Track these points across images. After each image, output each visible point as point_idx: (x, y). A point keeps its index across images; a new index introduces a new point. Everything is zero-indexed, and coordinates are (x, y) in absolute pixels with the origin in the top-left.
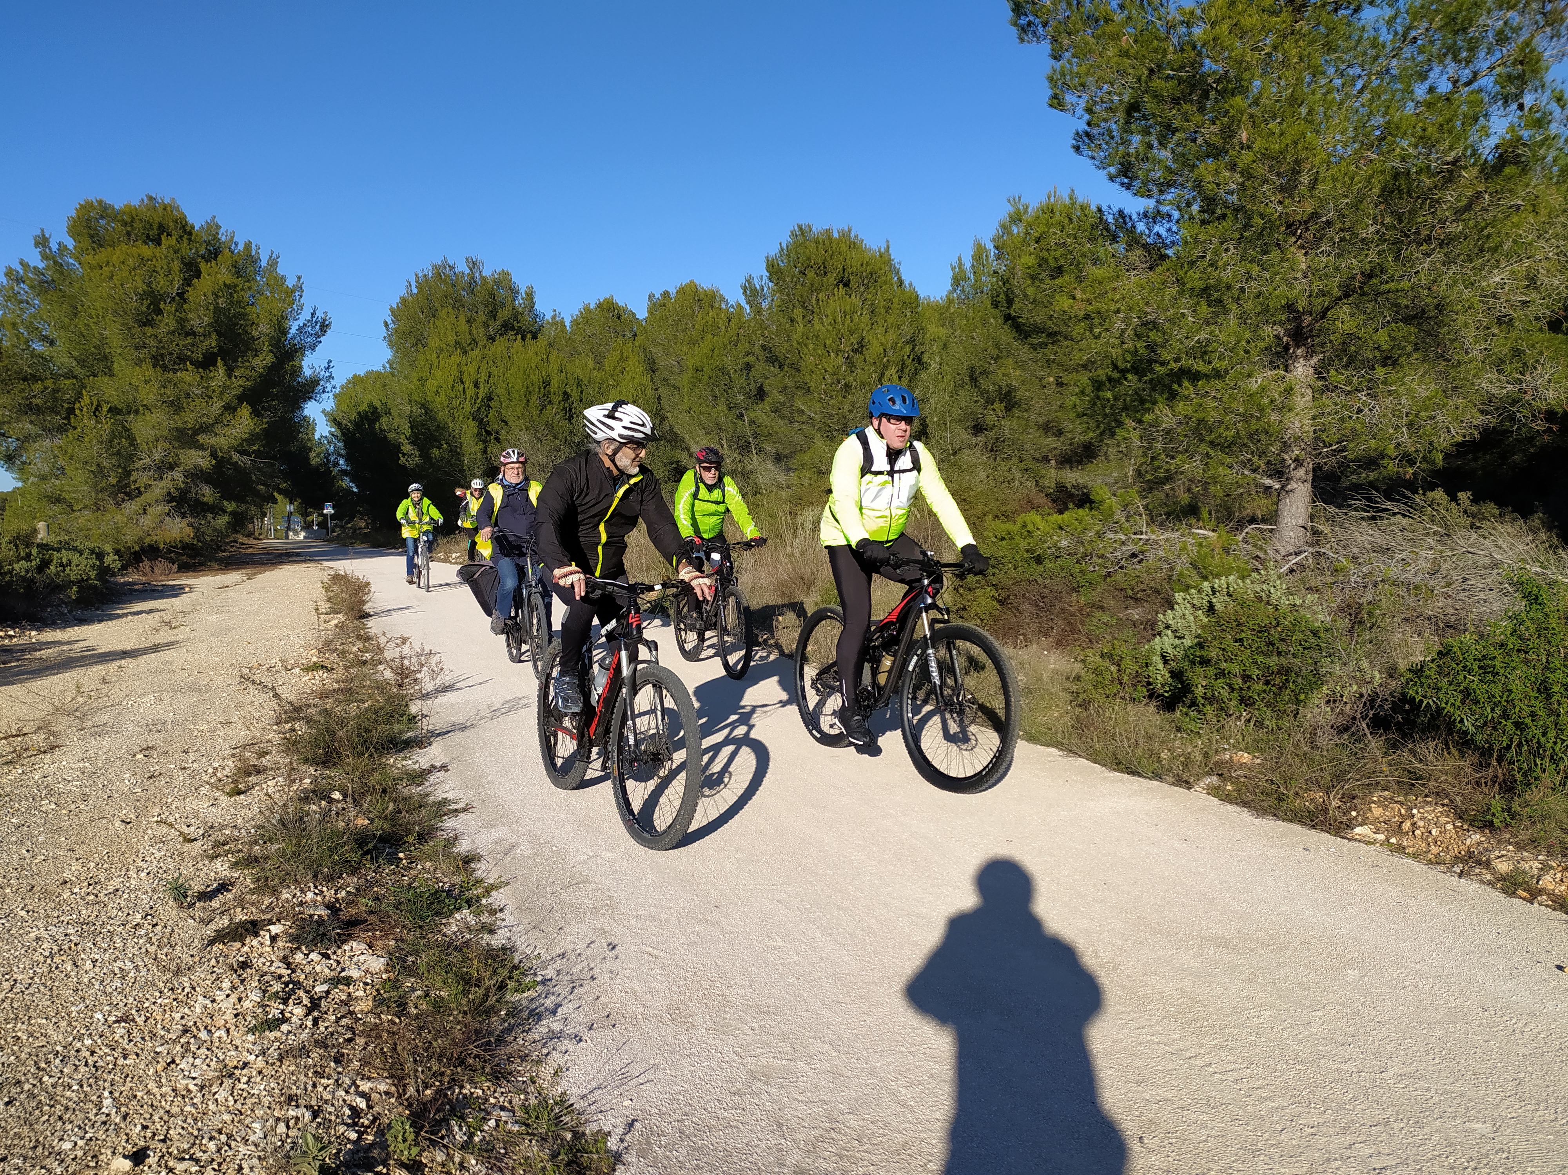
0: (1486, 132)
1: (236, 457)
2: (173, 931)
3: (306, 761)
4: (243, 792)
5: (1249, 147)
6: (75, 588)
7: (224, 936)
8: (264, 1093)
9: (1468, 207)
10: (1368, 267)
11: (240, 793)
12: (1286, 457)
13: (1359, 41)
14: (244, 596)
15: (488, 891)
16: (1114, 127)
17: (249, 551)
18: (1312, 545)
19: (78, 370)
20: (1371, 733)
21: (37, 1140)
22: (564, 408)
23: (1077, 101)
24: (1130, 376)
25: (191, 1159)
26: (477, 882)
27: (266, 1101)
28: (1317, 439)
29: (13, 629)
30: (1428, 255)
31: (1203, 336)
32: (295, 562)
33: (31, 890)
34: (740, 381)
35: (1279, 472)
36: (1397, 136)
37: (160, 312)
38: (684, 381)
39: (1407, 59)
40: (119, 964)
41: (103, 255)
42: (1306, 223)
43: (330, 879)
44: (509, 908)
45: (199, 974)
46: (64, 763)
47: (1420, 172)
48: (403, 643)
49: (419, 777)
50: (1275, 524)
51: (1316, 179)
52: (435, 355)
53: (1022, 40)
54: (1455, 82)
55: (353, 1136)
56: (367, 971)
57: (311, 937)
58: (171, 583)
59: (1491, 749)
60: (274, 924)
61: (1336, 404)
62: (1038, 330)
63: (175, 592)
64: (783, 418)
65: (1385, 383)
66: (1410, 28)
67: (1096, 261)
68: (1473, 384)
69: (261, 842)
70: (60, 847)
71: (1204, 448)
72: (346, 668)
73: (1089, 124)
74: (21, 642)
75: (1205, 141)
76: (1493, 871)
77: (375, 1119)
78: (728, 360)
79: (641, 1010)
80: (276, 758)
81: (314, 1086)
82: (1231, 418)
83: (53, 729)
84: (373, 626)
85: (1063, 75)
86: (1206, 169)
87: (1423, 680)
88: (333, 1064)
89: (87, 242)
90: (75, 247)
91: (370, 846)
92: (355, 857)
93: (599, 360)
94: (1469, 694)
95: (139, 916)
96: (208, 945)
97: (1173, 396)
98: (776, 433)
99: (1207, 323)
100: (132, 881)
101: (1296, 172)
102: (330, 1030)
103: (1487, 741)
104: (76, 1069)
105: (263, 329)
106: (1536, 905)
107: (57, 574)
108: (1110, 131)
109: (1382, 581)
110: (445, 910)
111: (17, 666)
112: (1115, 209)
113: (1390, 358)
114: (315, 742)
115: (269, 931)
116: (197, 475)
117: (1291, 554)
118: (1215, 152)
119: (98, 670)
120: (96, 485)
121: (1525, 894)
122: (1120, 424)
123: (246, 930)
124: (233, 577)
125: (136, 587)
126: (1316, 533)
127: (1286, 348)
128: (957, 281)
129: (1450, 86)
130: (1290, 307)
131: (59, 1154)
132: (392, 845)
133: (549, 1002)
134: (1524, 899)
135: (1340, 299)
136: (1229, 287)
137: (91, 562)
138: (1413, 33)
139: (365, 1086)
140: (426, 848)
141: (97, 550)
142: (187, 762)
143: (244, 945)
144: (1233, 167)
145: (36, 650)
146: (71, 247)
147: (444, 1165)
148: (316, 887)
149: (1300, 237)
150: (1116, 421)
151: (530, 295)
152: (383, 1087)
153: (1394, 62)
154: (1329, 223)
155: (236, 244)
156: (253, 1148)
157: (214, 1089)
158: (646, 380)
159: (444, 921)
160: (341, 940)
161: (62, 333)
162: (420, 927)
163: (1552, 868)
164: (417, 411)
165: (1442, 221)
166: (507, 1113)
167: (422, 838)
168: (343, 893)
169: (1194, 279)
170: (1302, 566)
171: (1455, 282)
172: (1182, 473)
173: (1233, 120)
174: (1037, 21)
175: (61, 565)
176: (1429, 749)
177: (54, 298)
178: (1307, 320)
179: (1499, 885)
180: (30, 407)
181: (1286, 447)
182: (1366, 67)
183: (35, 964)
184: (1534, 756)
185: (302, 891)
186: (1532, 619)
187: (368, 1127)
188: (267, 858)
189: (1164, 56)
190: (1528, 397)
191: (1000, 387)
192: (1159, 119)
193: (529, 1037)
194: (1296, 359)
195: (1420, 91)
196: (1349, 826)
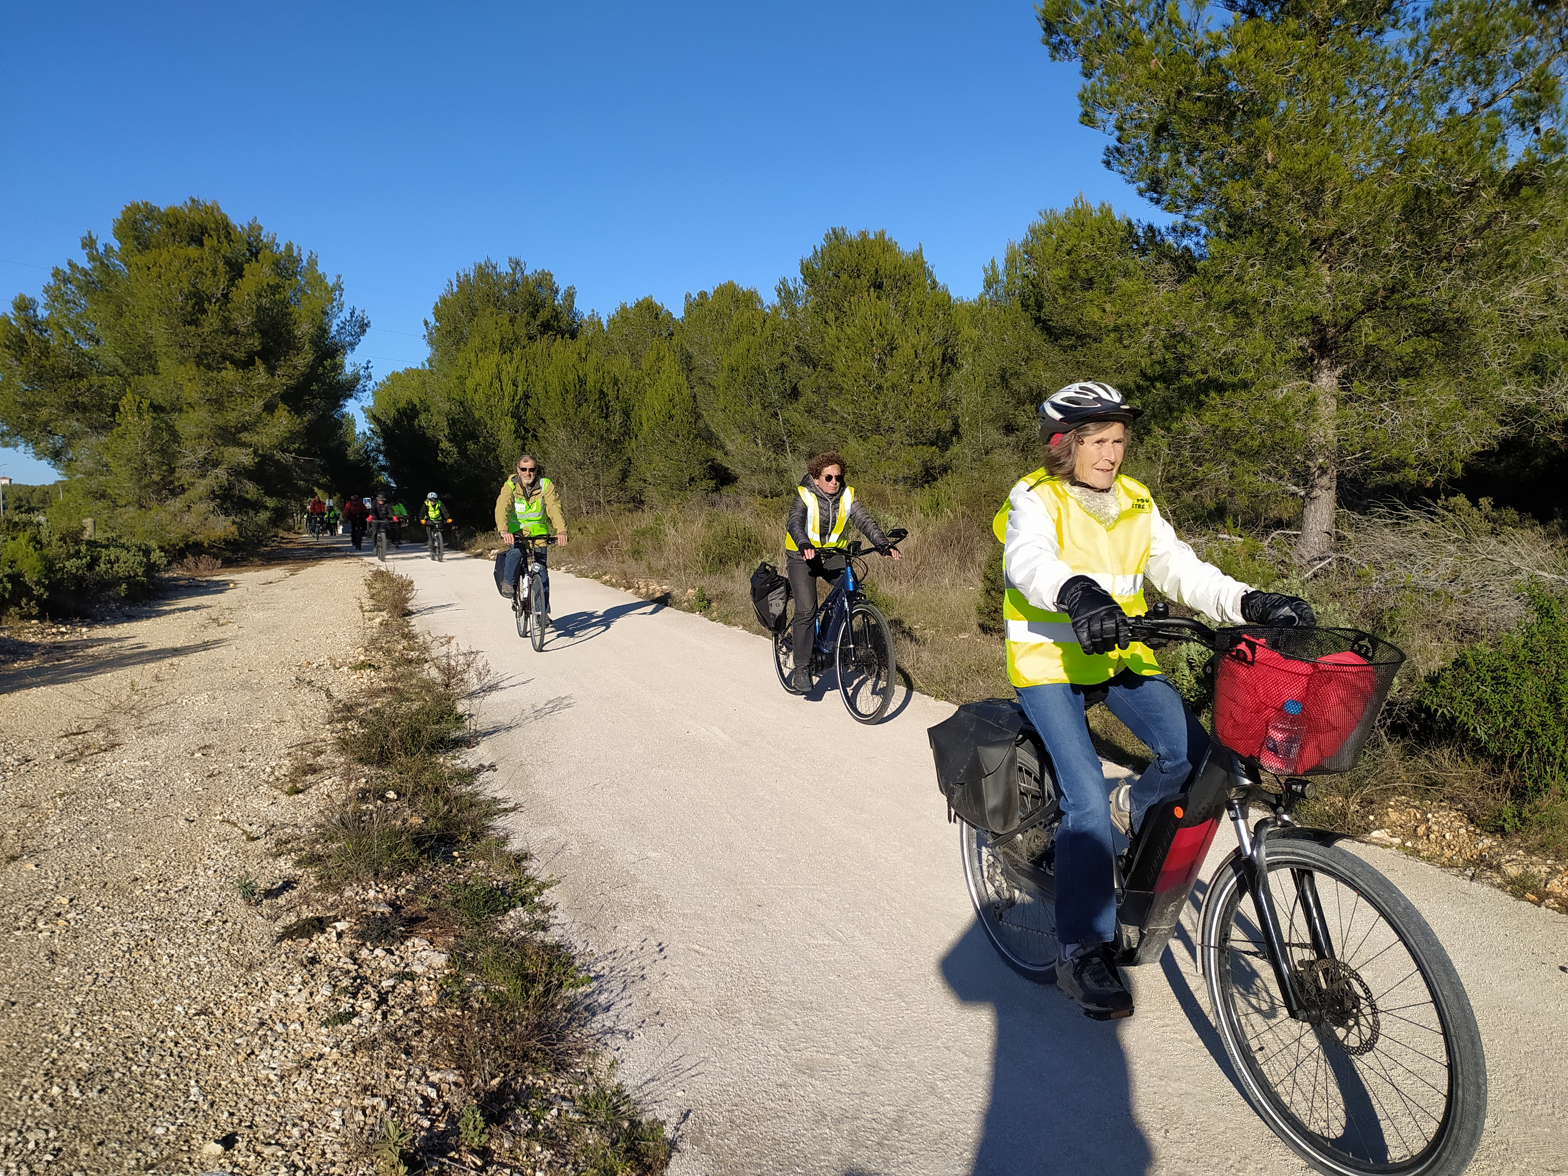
0: (1503, 155)
1: (278, 455)
2: (243, 927)
3: (361, 760)
4: (301, 791)
5: (1275, 167)
6: (124, 586)
7: (292, 933)
8: (341, 1083)
9: (1488, 225)
10: (1390, 283)
11: (298, 792)
12: (1311, 464)
13: (1382, 63)
14: (289, 592)
15: (540, 890)
16: (1143, 142)
17: (290, 546)
18: (1337, 550)
19: (123, 368)
20: (1389, 740)
21: (131, 1126)
22: (600, 407)
23: (1109, 118)
24: (1158, 385)
25: (277, 1144)
26: (529, 880)
27: (343, 1090)
28: (1340, 448)
29: (65, 625)
30: (1448, 271)
31: (1229, 348)
32: (335, 557)
33: (104, 887)
34: (774, 380)
35: (1304, 478)
36: (1417, 157)
37: (204, 311)
38: (719, 380)
39: (1428, 81)
40: (194, 959)
41: (150, 256)
42: (1330, 239)
43: (390, 877)
44: (561, 906)
45: (271, 969)
46: (125, 761)
47: (1439, 192)
48: (449, 642)
49: (469, 776)
50: (1299, 528)
51: (1340, 198)
52: (473, 354)
53: (1054, 58)
54: (1474, 104)
55: (426, 1124)
56: (430, 967)
57: (375, 933)
58: (215, 578)
59: (1503, 756)
60: (339, 921)
61: (1359, 415)
62: (1067, 332)
63: (220, 587)
64: (817, 418)
65: (1407, 394)
66: (1429, 51)
67: (1126, 274)
68: (1492, 396)
69: (322, 841)
70: (128, 845)
71: (1231, 456)
72: (394, 667)
73: (1119, 140)
74: (73, 638)
75: (1232, 160)
76: (1503, 875)
77: (446, 1106)
78: (764, 361)
79: (691, 1005)
80: (332, 757)
81: (387, 1076)
82: (1256, 428)
83: (112, 727)
84: (417, 624)
85: (1094, 93)
86: (1232, 189)
87: (1439, 690)
88: (403, 1056)
89: (132, 244)
90: (120, 249)
91: (427, 845)
92: (413, 856)
93: (636, 358)
94: (1482, 704)
95: (210, 913)
96: (277, 941)
97: (1200, 405)
98: (809, 432)
99: (1234, 335)
100: (200, 879)
101: (1319, 191)
102: (399, 1023)
103: (1500, 749)
104: (162, 1060)
105: (304, 329)
106: (1543, 908)
107: (106, 572)
108: (1140, 146)
109: (1404, 587)
110: (501, 908)
111: (70, 664)
112: (1145, 224)
113: (1412, 369)
114: (368, 741)
115: (335, 927)
116: (239, 472)
117: (1315, 560)
118: (1242, 172)
119: (152, 667)
120: (139, 480)
121: (1533, 897)
122: (1149, 432)
123: (313, 927)
124: (276, 572)
125: (181, 583)
126: (1339, 539)
127: (1311, 360)
128: (990, 283)
129: (1470, 107)
130: (1315, 319)
131: (153, 1138)
132: (446, 843)
133: (603, 999)
134: (1532, 902)
135: (1363, 313)
136: (1255, 301)
137: (138, 559)
138: (1434, 56)
139: (435, 1077)
140: (478, 846)
141: (143, 547)
142: (245, 761)
143: (311, 941)
144: (1258, 186)
145: (88, 647)
146: (116, 249)
147: (511, 1152)
148: (377, 885)
149: (1325, 252)
150: (1144, 428)
151: (570, 295)
152: (451, 1078)
153: (1416, 83)
154: (1353, 240)
155: (278, 246)
156: (334, 1134)
157: (293, 1079)
158: (682, 379)
159: (499, 918)
160: (404, 938)
161: (108, 333)
162: (478, 924)
163: (1559, 872)
164: (456, 409)
165: (1462, 239)
166: (568, 1104)
167: (474, 837)
168: (403, 891)
169: (1221, 292)
170: (1325, 571)
171: (1475, 298)
172: (1208, 480)
173: (1258, 140)
174: (1068, 40)
175: (110, 562)
176: (1444, 755)
177: (101, 299)
178: (1331, 331)
179: (1509, 888)
180: (76, 405)
181: (1310, 455)
182: (1390, 87)
183: (114, 958)
184: (1545, 764)
185: (364, 888)
186: (1543, 632)
187: (439, 1115)
188: (329, 857)
189: (1192, 78)
190: (1546, 408)
191: (1031, 389)
192: (1187, 139)
193: (584, 1031)
194: (1319, 369)
195: (1441, 112)
196: (1367, 830)
